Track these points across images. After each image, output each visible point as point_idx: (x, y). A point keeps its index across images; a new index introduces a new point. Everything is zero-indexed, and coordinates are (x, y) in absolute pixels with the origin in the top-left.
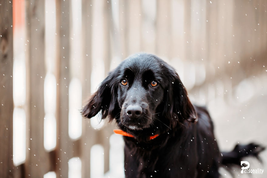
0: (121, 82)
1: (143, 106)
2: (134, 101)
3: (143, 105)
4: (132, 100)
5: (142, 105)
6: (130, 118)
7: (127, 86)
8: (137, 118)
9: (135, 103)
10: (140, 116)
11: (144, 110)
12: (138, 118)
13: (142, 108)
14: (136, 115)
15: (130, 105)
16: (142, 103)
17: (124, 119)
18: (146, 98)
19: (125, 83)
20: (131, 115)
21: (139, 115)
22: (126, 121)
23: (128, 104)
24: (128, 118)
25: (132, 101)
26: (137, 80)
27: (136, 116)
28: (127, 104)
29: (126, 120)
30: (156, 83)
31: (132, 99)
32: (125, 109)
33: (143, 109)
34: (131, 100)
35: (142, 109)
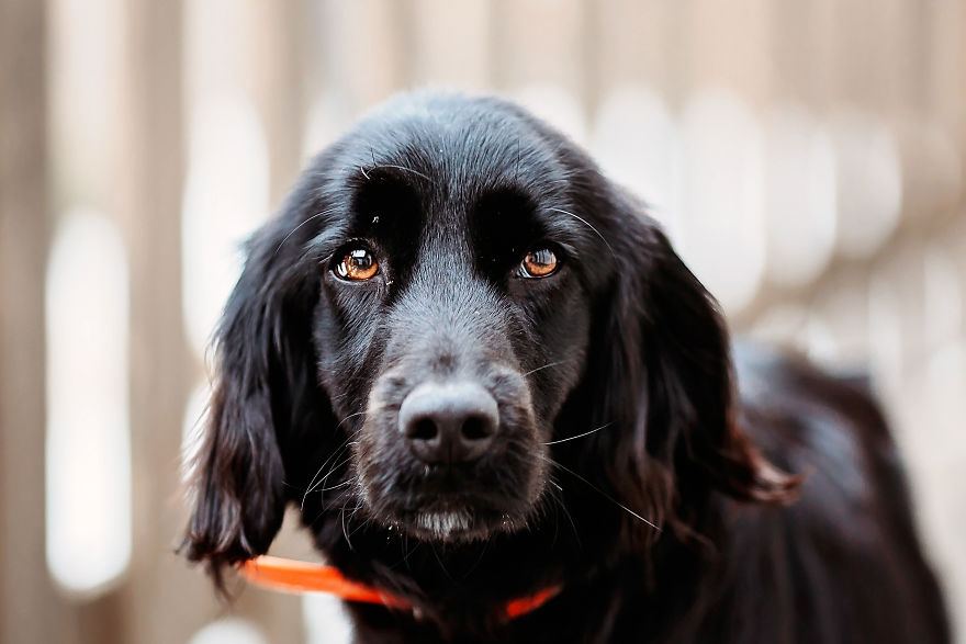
0: (334, 265)
1: (498, 390)
2: (445, 364)
3: (499, 380)
4: (432, 355)
5: (492, 385)
6: (425, 461)
7: (384, 281)
8: (470, 457)
9: (452, 370)
10: (491, 447)
11: (509, 409)
12: (479, 459)
13: (495, 396)
14: (467, 443)
15: (419, 383)
16: (494, 374)
17: (390, 472)
18: (508, 345)
19: (364, 266)
20: (435, 442)
21: (483, 445)
22: (401, 484)
23: (410, 382)
24: (417, 463)
25: (430, 363)
26: (435, 241)
27: (464, 451)
28: (399, 384)
29: (401, 477)
30: (551, 260)
31: (426, 350)
32: (390, 414)
33: (501, 405)
34: (425, 357)
35: (494, 405)
